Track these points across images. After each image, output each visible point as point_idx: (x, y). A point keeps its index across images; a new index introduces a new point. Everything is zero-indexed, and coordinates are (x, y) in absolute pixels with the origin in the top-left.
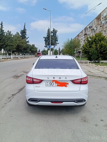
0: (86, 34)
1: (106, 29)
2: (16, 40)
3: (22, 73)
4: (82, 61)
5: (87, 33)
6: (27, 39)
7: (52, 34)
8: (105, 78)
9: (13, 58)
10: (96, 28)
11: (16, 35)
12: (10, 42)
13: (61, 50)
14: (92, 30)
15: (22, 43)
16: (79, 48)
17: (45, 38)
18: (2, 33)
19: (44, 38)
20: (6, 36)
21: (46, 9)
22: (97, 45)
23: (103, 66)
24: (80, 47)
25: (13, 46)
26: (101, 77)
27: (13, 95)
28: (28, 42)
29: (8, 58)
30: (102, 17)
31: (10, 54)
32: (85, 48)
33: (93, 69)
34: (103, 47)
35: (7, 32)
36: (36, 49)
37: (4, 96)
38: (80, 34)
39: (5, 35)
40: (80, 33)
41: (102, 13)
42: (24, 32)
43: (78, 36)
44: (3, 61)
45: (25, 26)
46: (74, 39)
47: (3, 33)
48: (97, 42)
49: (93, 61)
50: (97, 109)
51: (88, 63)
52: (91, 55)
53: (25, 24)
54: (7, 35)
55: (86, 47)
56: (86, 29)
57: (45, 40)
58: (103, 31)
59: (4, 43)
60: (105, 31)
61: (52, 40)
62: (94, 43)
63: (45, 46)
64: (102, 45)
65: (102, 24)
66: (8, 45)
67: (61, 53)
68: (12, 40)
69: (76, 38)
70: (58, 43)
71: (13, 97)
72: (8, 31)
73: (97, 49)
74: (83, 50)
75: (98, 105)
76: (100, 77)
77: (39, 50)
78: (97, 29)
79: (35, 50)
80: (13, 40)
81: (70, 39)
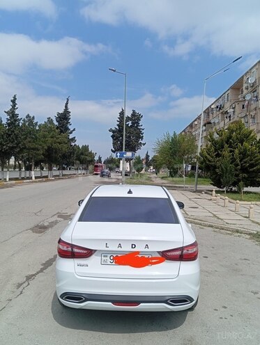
0: (210, 123)
1: (255, 112)
2: (44, 137)
3: (55, 218)
4: (201, 187)
5: (212, 122)
6: (71, 133)
7: (130, 123)
8: (250, 234)
9: (36, 178)
10: (232, 110)
11: (45, 126)
12: (30, 142)
13: (150, 158)
14: (222, 113)
15: (60, 143)
16: (193, 156)
17: (113, 132)
18: (12, 120)
19: (110, 131)
20: (23, 128)
21: (114, 71)
22: (233, 151)
23: (250, 203)
24: (196, 152)
25: (38, 150)
26: (241, 233)
27: (29, 278)
28: (73, 139)
29: (23, 179)
30: (245, 85)
31: (29, 168)
32: (206, 157)
33: (224, 209)
34: (249, 155)
35: (24, 117)
36: (92, 155)
37: (8, 281)
38: (196, 123)
39: (21, 124)
40: (195, 120)
41: (245, 77)
42: (64, 118)
43: (191, 126)
44: (11, 186)
45: (67, 104)
46: (181, 133)
47: (16, 121)
48: (234, 143)
49: (225, 189)
50: (221, 318)
51: (214, 192)
52: (220, 175)
53: (68, 99)
54: (24, 124)
55: (209, 154)
56: (208, 112)
57: (113, 136)
58: (249, 117)
59: (17, 144)
60: (254, 118)
61: (129, 137)
62: (226, 145)
63: (113, 149)
64: (245, 150)
65: (247, 102)
66: (25, 148)
67: (151, 165)
68: (36, 137)
69: (186, 131)
70: (144, 144)
71: (29, 284)
72: (28, 116)
73: (233, 160)
74: (202, 163)
75: (225, 307)
76: (237, 231)
77: (100, 158)
78: (234, 112)
79: (89, 159)
80: (37, 135)
81: (172, 135)
